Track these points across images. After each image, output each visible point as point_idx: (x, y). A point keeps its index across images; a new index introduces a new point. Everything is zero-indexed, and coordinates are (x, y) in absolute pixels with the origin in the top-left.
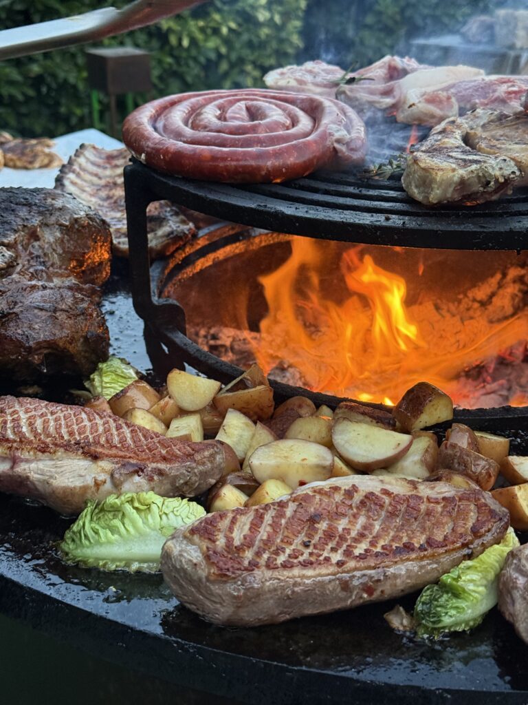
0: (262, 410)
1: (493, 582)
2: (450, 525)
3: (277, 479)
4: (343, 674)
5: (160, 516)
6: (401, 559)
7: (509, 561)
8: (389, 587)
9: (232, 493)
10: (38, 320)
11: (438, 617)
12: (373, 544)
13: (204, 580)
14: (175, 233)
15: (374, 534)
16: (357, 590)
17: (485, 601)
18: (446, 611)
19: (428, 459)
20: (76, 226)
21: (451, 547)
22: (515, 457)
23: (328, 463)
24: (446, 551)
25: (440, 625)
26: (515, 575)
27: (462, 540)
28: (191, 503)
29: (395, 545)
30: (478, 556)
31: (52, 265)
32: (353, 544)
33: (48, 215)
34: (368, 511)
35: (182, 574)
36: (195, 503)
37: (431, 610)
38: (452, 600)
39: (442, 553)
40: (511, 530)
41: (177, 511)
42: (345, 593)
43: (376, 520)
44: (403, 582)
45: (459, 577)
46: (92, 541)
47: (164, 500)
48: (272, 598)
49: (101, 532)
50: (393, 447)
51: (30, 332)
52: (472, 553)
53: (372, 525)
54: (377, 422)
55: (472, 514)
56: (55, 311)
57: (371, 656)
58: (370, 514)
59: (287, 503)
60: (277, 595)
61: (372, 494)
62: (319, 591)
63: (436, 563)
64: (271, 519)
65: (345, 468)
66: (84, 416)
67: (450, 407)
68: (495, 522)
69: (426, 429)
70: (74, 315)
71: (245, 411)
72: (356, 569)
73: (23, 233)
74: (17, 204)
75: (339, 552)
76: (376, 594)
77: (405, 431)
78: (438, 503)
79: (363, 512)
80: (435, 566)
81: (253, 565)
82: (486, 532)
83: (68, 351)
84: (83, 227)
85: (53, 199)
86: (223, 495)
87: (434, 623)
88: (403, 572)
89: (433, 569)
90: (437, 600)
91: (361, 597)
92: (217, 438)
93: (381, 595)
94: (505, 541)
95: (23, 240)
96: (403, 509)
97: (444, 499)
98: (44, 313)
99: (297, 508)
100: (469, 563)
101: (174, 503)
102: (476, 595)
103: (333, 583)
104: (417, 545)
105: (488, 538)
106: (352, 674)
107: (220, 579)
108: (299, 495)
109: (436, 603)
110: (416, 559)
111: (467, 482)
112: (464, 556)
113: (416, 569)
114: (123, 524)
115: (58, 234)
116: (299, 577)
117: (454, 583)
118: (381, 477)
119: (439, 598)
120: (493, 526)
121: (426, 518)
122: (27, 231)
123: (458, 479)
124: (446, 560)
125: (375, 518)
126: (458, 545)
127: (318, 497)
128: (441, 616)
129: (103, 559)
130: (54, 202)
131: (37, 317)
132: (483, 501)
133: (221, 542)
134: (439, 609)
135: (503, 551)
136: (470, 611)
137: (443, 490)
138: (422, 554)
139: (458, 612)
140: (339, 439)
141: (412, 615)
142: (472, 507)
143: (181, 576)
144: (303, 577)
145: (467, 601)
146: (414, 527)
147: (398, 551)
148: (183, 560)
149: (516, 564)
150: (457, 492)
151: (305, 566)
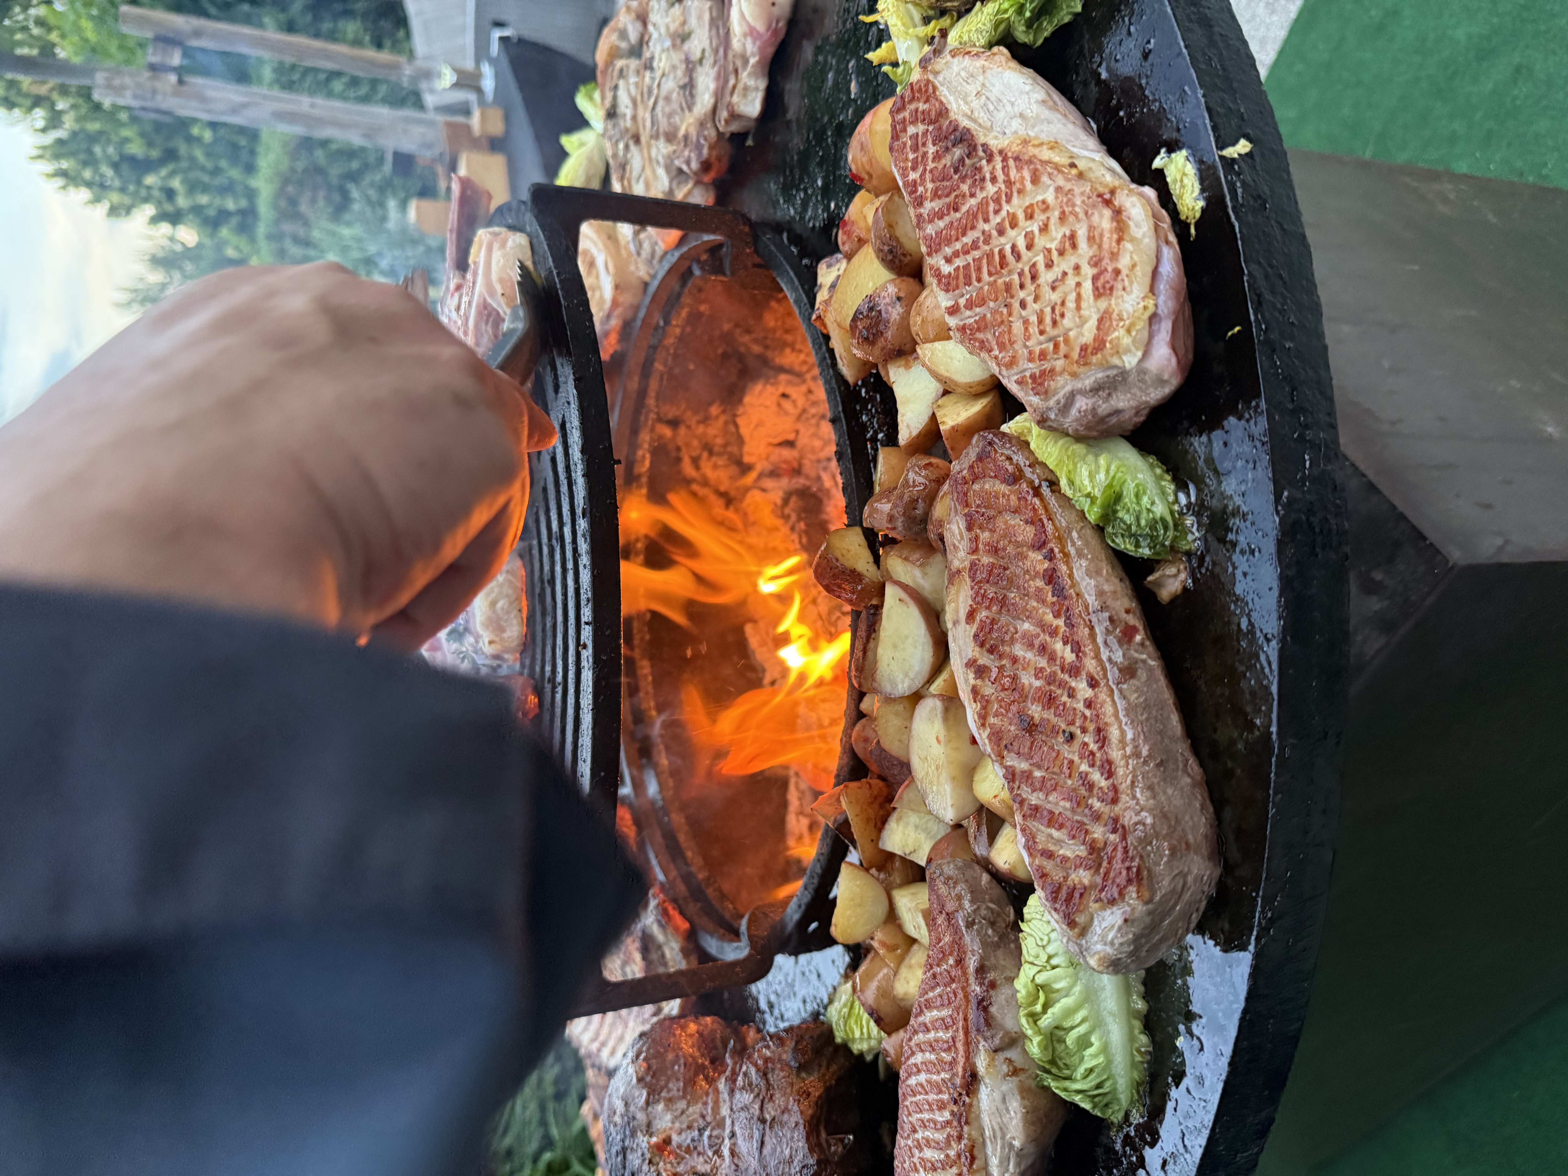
0: (876, 798)
1: (1089, 445)
2: (1008, 517)
3: (971, 781)
4: (1275, 666)
5: (1054, 968)
6: (1071, 587)
7: (1055, 425)
8: (1119, 603)
9: (1003, 849)
10: (779, 1149)
11: (1156, 522)
12: (1054, 633)
13: (1150, 906)
14: (660, 917)
15: (1038, 630)
16: (1132, 652)
17: (1120, 455)
18: (1145, 512)
19: (917, 556)
20: (648, 1079)
21: (1041, 511)
22: (900, 436)
23: (939, 704)
24: (1050, 519)
25: (1169, 519)
26: (1074, 412)
27: (1029, 498)
28: (1026, 916)
29: (1050, 598)
30: (1051, 471)
31: (703, 1117)
32: (1058, 662)
33: (635, 1123)
34: (1003, 642)
35: (1143, 941)
36: (1026, 910)
37: (1147, 535)
38: (1125, 504)
39: (1053, 524)
40: (1004, 428)
41: (1042, 940)
42: (1139, 672)
43: (1016, 629)
44: (1107, 581)
45: (1088, 495)
46: (1105, 1077)
47: (1026, 962)
48: (1165, 793)
49: (1088, 1064)
50: (905, 608)
51: (795, 1163)
52: (1046, 480)
53: (1024, 635)
54: (875, 631)
55: (987, 486)
56: (763, 1121)
57: (1237, 621)
58: (1007, 638)
59: (1006, 768)
60: (1159, 783)
61: (976, 636)
62: (1142, 714)
63: (1070, 533)
64: (1035, 794)
65: (944, 676)
66: (912, 1081)
67: (843, 533)
68: (995, 451)
69: (877, 560)
70: (768, 1090)
71: (880, 822)
72: (1097, 656)
73: (661, 1164)
74: (624, 1168)
75: (1073, 684)
76: (1133, 620)
77: (881, 592)
78: (977, 538)
79: (1007, 649)
80: (1075, 534)
81: (1116, 825)
82: (1011, 464)
83: (820, 1097)
84: (649, 1068)
85: (615, 1113)
86: (1007, 866)
87: (1166, 528)
88: (1093, 582)
89: (1080, 537)
90: (1129, 527)
91: (1142, 644)
92: (923, 863)
93: (1134, 613)
94: (1022, 433)
95: (671, 1163)
96: (993, 589)
97: (969, 528)
98: (767, 1139)
99: (1012, 751)
100: (1063, 483)
101: (1029, 945)
102: (1113, 467)
103: (1127, 694)
104: (1046, 565)
105: (1020, 458)
106: (1272, 650)
107: (1145, 882)
108: (992, 749)
109: (1134, 528)
110: (1067, 563)
111: (942, 497)
112: (1053, 491)
113: (1084, 563)
114: (1073, 1028)
115: (660, 1107)
116: (1124, 749)
117: (1098, 502)
118: (949, 625)
119: (1125, 523)
120: (1002, 454)
121: (1001, 553)
122: (657, 1159)
123: (939, 510)
124: (1063, 519)
125: (1012, 629)
126: (1038, 502)
127: (992, 720)
128: (1154, 519)
129: (1132, 1055)
130: (618, 1113)
131: (774, 1150)
132: (965, 472)
133: (1083, 877)
134: (1143, 523)
135: (1039, 435)
136: (1140, 476)
137: (957, 532)
138: (1059, 556)
139: (1145, 493)
140: (903, 686)
141: (1158, 562)
142: (976, 487)
143: (1147, 942)
144: (1122, 741)
145: (1125, 481)
146: (1018, 571)
147: (1059, 592)
148: (1121, 940)
149: (1056, 415)
150: (956, 511)
151: (1105, 738)
